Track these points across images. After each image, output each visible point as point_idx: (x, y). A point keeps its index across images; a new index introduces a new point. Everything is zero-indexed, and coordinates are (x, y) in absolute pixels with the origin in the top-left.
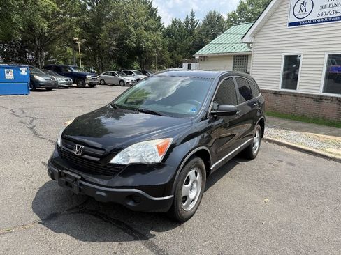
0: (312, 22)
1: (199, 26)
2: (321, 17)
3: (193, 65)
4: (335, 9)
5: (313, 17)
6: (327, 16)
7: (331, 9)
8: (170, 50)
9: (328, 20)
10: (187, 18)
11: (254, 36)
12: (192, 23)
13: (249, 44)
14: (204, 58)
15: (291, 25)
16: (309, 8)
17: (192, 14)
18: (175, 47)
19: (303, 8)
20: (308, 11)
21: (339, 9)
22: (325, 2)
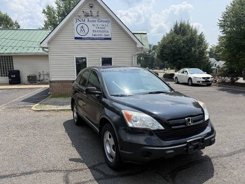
2: (94, 37)
4: (101, 33)
6: (98, 37)
7: (99, 33)
9: (98, 39)
11: (49, 43)
15: (76, 38)
16: (86, 31)
19: (83, 30)
21: (103, 34)
22: (94, 28)
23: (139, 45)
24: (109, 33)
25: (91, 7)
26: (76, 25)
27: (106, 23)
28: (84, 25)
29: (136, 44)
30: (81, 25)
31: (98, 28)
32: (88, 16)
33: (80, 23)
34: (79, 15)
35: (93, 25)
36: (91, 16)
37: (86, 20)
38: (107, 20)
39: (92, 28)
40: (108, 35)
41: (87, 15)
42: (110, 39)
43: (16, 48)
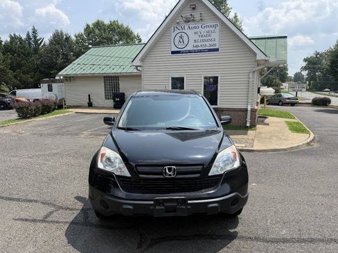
0: (190, 52)
1: (44, 45)
2: (195, 49)
3: (54, 86)
4: (204, 43)
5: (189, 48)
6: (200, 48)
7: (202, 43)
8: (13, 69)
9: (200, 51)
10: (28, 35)
11: (142, 60)
12: (36, 41)
13: (137, 67)
14: (68, 79)
15: (173, 53)
16: (186, 42)
17: (34, 31)
18: (19, 66)
19: (181, 40)
20: (186, 43)
21: (207, 43)
22: (196, 37)
23: (260, 56)
24: (217, 42)
25: (194, 9)
26: (173, 35)
27: (213, 29)
28: (183, 34)
29: (255, 54)
30: (179, 35)
31: (202, 36)
32: (189, 21)
33: (178, 31)
34: (178, 21)
35: (195, 33)
36: (193, 21)
37: (186, 27)
38: (214, 24)
39: (193, 37)
40: (215, 45)
41: (187, 21)
42: (217, 50)
43: (122, 67)
